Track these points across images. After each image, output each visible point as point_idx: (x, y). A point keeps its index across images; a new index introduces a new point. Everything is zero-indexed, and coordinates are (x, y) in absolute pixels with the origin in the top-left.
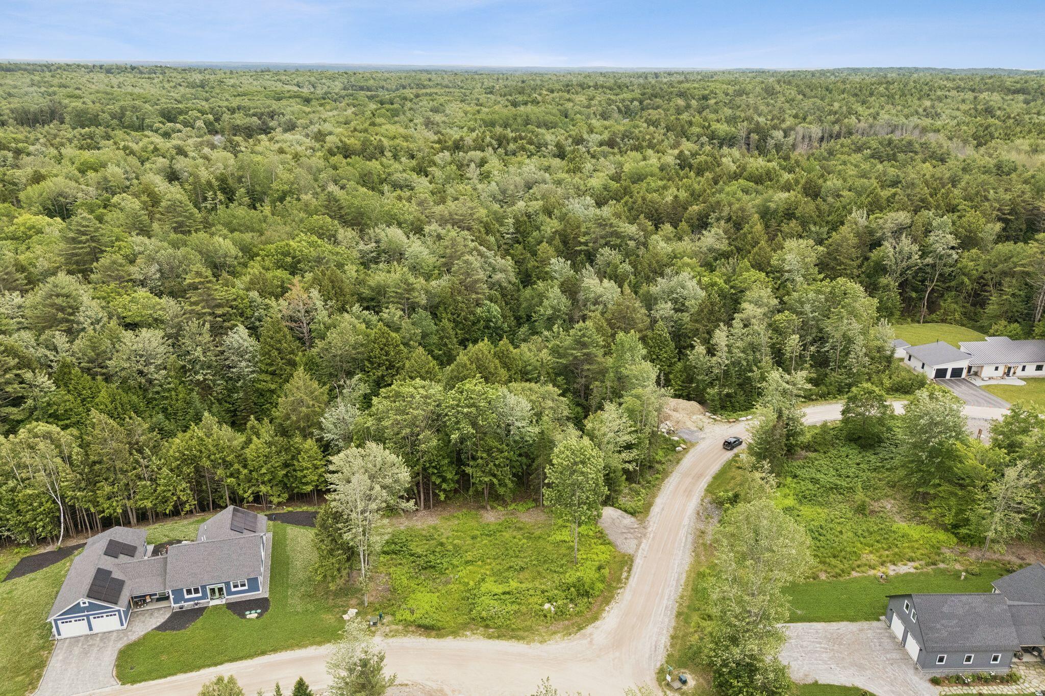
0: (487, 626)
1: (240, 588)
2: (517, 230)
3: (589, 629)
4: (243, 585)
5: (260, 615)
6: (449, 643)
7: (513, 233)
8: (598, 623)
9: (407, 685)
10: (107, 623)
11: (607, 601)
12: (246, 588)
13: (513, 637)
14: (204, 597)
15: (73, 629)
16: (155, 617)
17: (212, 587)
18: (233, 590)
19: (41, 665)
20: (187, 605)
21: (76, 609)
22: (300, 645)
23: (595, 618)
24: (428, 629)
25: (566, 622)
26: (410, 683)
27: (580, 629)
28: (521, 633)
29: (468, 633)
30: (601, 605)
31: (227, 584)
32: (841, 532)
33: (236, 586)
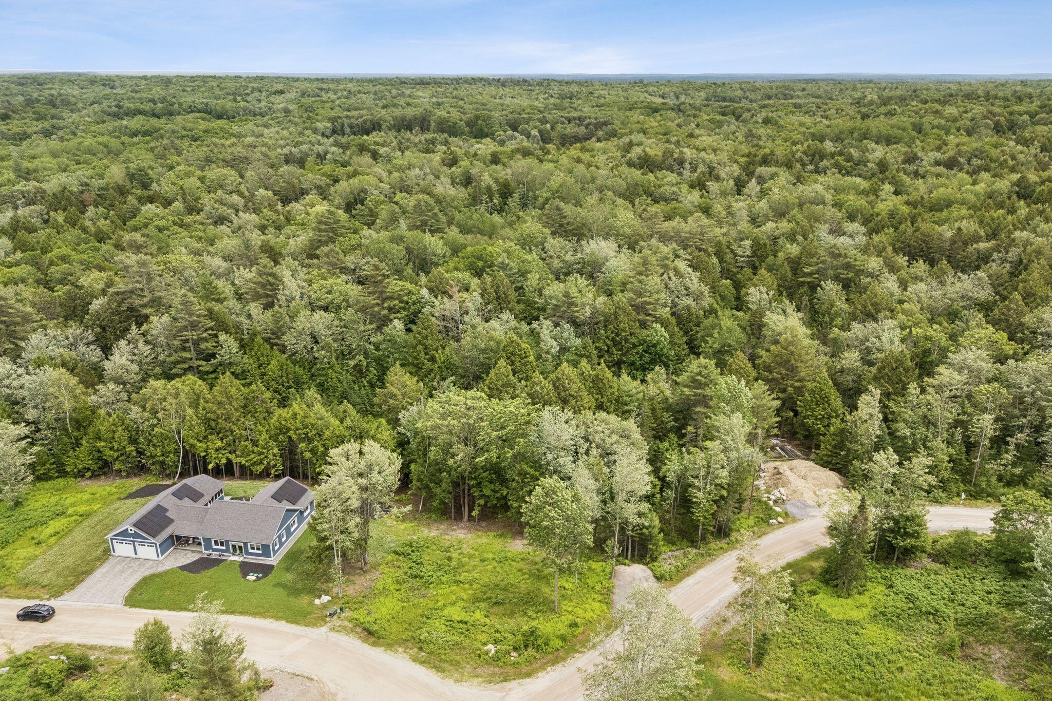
0: (421, 649)
1: (256, 551)
2: (754, 254)
3: (513, 684)
4: (258, 549)
5: (258, 579)
6: (378, 654)
7: (748, 256)
8: (527, 680)
9: (312, 679)
10: (148, 552)
11: (554, 662)
12: (260, 552)
13: (435, 667)
14: (227, 551)
15: (123, 549)
16: (188, 556)
17: (234, 543)
18: (251, 551)
19: (88, 573)
20: (215, 555)
21: (124, 533)
22: (262, 614)
23: (528, 675)
24: (371, 635)
25: (497, 669)
26: (315, 678)
27: (505, 680)
28: (445, 665)
29: (400, 650)
30: (546, 663)
31: (245, 544)
32: (901, 669)
33: (253, 548)
